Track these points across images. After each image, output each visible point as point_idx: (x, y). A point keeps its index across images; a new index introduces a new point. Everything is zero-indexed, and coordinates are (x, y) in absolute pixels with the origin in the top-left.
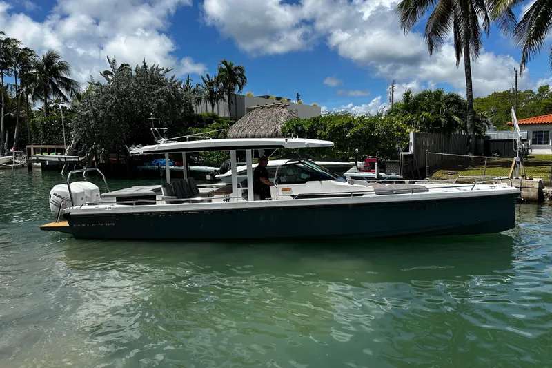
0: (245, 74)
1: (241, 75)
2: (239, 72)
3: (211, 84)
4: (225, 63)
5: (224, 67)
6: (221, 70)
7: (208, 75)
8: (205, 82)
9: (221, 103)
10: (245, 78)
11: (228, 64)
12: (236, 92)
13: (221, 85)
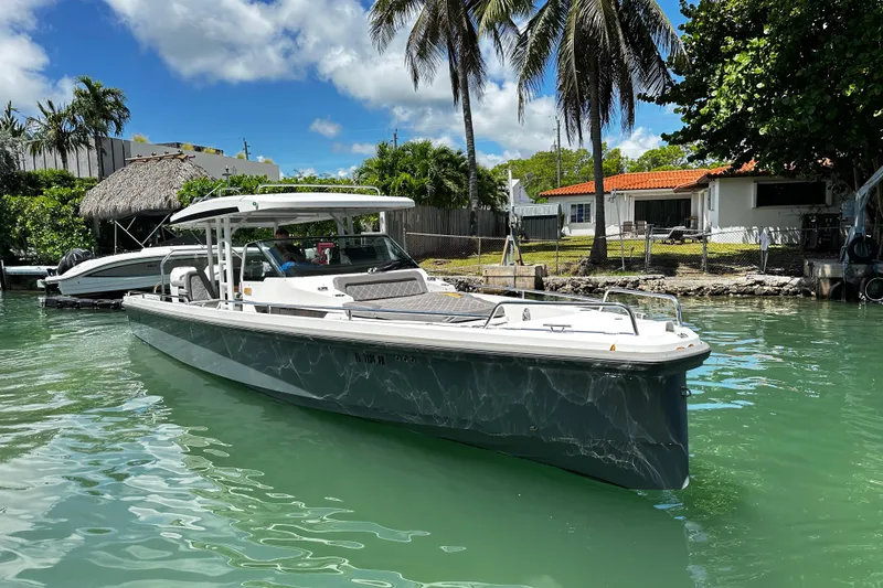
0: (126, 104)
1: (117, 104)
2: (110, 99)
3: (57, 119)
4: (87, 83)
5: (84, 88)
6: (79, 94)
7: (50, 103)
8: (46, 114)
9: (83, 151)
10: (126, 109)
11: (93, 84)
12: (111, 134)
13: (80, 119)
